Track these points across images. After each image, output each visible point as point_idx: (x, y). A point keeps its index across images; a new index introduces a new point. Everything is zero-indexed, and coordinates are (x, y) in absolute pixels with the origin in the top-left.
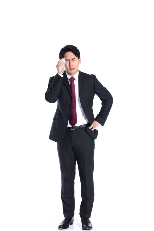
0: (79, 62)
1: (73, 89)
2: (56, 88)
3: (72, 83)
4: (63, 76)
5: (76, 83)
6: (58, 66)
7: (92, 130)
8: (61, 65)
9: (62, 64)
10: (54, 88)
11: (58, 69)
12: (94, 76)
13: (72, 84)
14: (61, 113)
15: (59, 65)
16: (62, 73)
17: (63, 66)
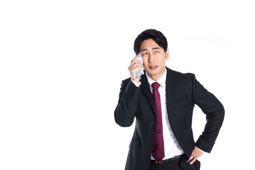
0: (166, 57)
1: (157, 101)
2: (130, 105)
3: (156, 92)
4: (140, 83)
5: (162, 91)
6: (130, 68)
7: (191, 163)
8: (135, 66)
9: (137, 64)
10: (127, 104)
11: (131, 74)
12: (191, 76)
13: (156, 94)
14: (140, 140)
15: (133, 67)
16: (139, 80)
17: (138, 67)
